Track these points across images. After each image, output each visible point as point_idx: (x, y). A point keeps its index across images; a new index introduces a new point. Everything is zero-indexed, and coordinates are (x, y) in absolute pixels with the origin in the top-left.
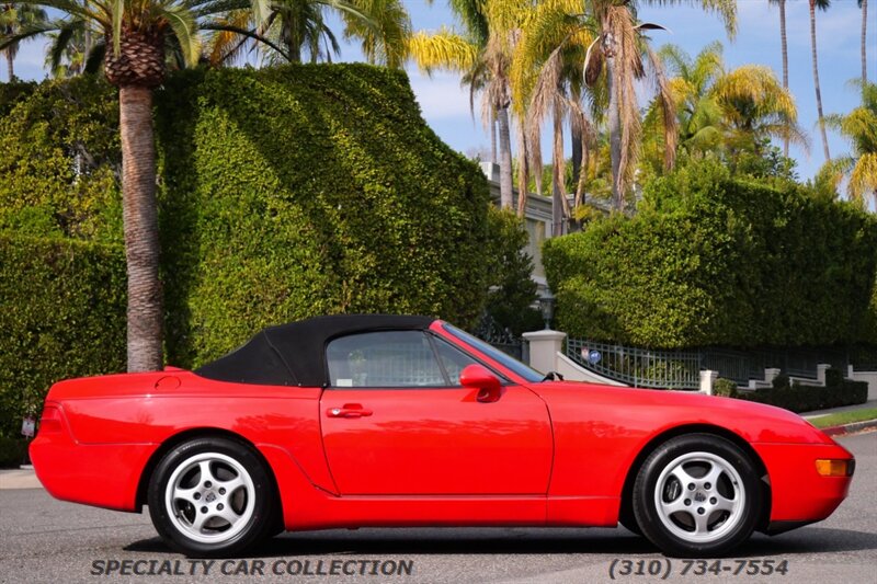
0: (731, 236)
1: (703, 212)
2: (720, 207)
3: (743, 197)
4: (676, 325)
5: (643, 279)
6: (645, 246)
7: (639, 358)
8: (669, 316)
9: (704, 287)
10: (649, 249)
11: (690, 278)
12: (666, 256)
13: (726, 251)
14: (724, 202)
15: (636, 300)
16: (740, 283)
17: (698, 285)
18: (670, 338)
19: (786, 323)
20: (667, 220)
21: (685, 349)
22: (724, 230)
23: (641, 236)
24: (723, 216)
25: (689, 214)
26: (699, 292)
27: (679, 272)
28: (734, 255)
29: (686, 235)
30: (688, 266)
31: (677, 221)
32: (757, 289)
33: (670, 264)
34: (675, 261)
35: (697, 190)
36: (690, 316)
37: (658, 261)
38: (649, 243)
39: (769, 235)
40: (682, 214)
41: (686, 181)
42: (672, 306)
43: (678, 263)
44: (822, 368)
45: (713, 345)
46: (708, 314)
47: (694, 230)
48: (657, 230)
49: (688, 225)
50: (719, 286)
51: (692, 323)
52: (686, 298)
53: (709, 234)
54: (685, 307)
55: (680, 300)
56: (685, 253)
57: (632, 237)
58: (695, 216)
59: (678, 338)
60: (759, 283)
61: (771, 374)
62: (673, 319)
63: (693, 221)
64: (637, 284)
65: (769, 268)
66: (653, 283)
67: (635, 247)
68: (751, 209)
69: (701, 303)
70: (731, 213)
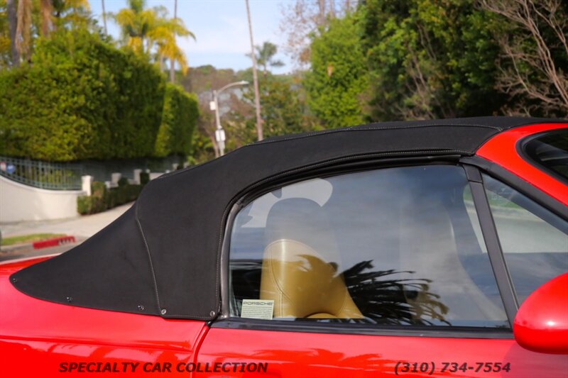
0: (102, 82)
1: (85, 65)
2: (95, 62)
3: (107, 56)
4: (69, 144)
5: (45, 112)
6: (46, 88)
7: (43, 169)
8: (64, 138)
9: (86, 118)
10: (49, 90)
11: (78, 111)
12: (61, 95)
13: (99, 93)
14: (97, 58)
15: (42, 127)
16: (105, 116)
17: (82, 117)
18: (64, 154)
19: (126, 143)
20: (61, 69)
21: (72, 162)
22: (97, 78)
23: (43, 80)
24: (97, 68)
25: (76, 66)
26: (83, 122)
27: (71, 107)
28: (104, 96)
29: (74, 81)
30: (76, 102)
31: (68, 70)
32: (114, 119)
33: (64, 101)
34: (67, 100)
35: (79, 48)
36: (78, 139)
37: (56, 99)
38: (49, 85)
39: (120, 81)
40: (71, 65)
41: (72, 41)
42: (66, 131)
43: (70, 100)
44: (137, 172)
45: (91, 159)
46: (89, 137)
47: (79, 77)
48: (55, 75)
49: (76, 73)
50: (94, 117)
51: (79, 144)
52: (75, 125)
53: (89, 81)
54: (74, 131)
55: (71, 127)
56: (74, 93)
57: (37, 81)
58: (80, 67)
59: (70, 154)
60: (115, 116)
61: (116, 177)
62: (66, 141)
63: (79, 70)
64: (42, 115)
65: (121, 105)
66: (53, 115)
67: (40, 88)
68: (112, 64)
69: (84, 129)
70: (101, 65)
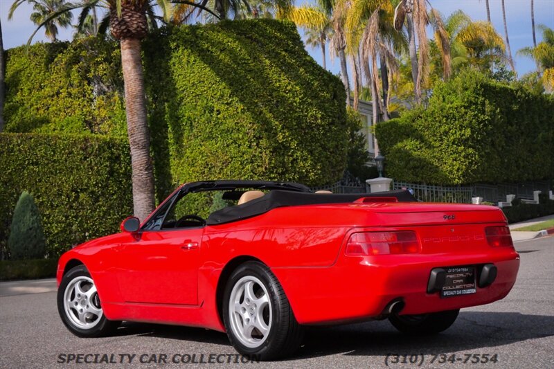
0: (488, 115)
1: (471, 102)
2: (481, 99)
3: (493, 93)
4: (458, 171)
5: (437, 144)
6: (438, 124)
7: (436, 192)
8: (453, 166)
9: (473, 148)
10: (440, 126)
11: (464, 142)
12: (450, 129)
13: (485, 125)
14: (483, 96)
15: (434, 157)
16: (493, 145)
17: (470, 147)
18: (455, 179)
19: (518, 167)
20: (450, 108)
21: (462, 185)
22: (483, 112)
23: (435, 118)
24: (483, 104)
25: (463, 104)
26: (471, 151)
27: (459, 139)
28: (490, 127)
29: (462, 117)
30: (464, 135)
31: (456, 108)
32: (503, 147)
33: (453, 134)
34: (456, 133)
35: (466, 89)
36: (466, 165)
37: (446, 133)
38: (440, 122)
39: (508, 113)
40: (459, 104)
41: (460, 84)
42: (455, 160)
43: (458, 133)
44: (537, 193)
45: (479, 182)
46: (476, 164)
47: (466, 113)
48: (445, 114)
49: (463, 110)
50: (482, 146)
51: (467, 170)
52: (463, 154)
53: (475, 115)
54: (463, 160)
55: (460, 156)
56: (461, 128)
57: (430, 119)
58: (466, 105)
59: (459, 179)
60: (503, 143)
61: (510, 198)
62: (456, 168)
63: (465, 107)
64: (434, 147)
65: (509, 135)
66: (443, 147)
67: (432, 125)
68: (498, 99)
69: (472, 157)
70: (487, 102)
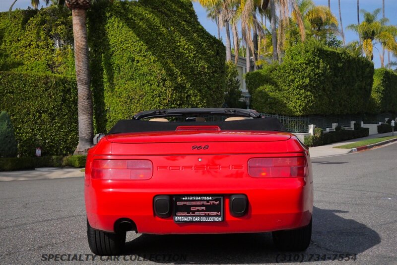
0: (321, 70)
1: (310, 60)
2: (317, 58)
3: (326, 54)
4: (300, 106)
5: (287, 88)
6: (287, 75)
7: (285, 120)
8: (297, 103)
9: (311, 91)
10: (289, 76)
11: (305, 87)
12: (295, 78)
13: (319, 76)
14: (318, 57)
15: (284, 97)
16: (324, 90)
17: (308, 90)
18: (297, 112)
19: (340, 105)
20: (296, 64)
21: (302, 116)
22: (318, 68)
23: (286, 71)
24: (318, 62)
25: (305, 61)
26: (309, 93)
27: (301, 85)
28: (322, 78)
29: (303, 70)
30: (304, 82)
31: (300, 64)
32: (330, 91)
33: (297, 82)
34: (299, 81)
35: (307, 52)
36: (305, 103)
37: (293, 81)
38: (289, 73)
39: (335, 69)
40: (302, 61)
41: (304, 48)
42: (298, 99)
43: (301, 81)
44: (353, 123)
45: (314, 114)
46: (312, 102)
47: (307, 68)
48: (292, 68)
49: (304, 66)
50: (316, 90)
51: (306, 106)
52: (304, 95)
53: (313, 70)
54: (303, 99)
55: (301, 96)
56: (303, 77)
57: (282, 71)
58: (307, 62)
59: (300, 112)
60: (331, 89)
61: (334, 125)
62: (298, 104)
63: (306, 64)
64: (284, 90)
65: (335, 83)
66: (290, 90)
67: (283, 75)
68: (329, 59)
69: (309, 98)
70: (321, 61)
